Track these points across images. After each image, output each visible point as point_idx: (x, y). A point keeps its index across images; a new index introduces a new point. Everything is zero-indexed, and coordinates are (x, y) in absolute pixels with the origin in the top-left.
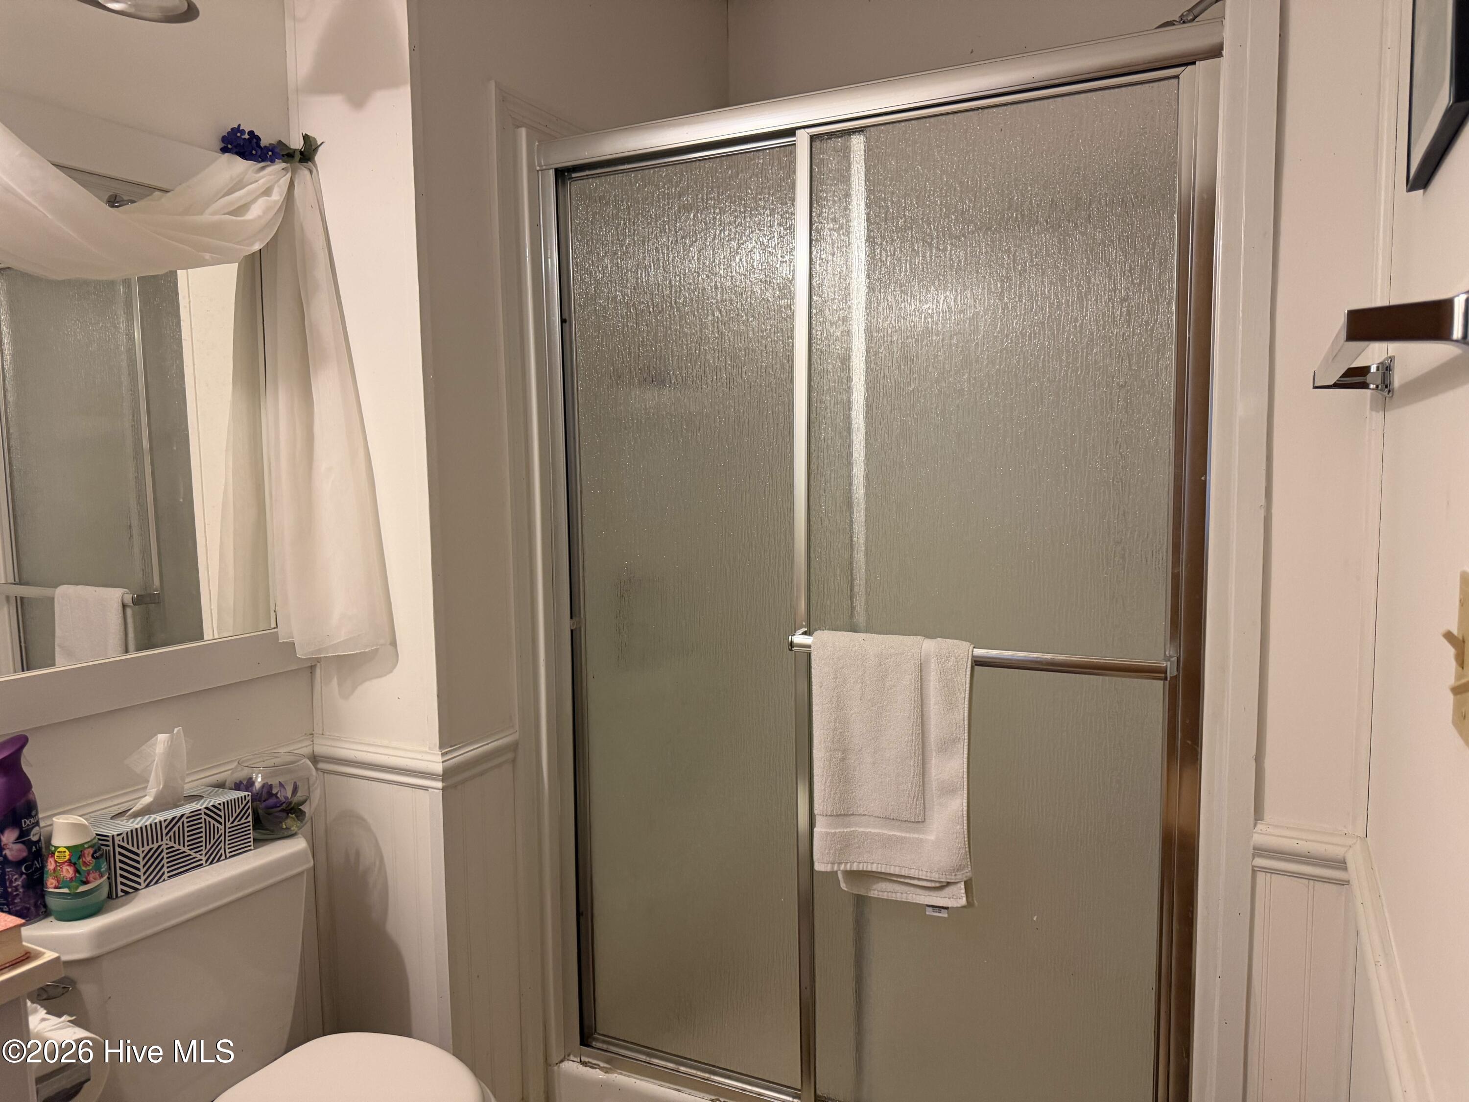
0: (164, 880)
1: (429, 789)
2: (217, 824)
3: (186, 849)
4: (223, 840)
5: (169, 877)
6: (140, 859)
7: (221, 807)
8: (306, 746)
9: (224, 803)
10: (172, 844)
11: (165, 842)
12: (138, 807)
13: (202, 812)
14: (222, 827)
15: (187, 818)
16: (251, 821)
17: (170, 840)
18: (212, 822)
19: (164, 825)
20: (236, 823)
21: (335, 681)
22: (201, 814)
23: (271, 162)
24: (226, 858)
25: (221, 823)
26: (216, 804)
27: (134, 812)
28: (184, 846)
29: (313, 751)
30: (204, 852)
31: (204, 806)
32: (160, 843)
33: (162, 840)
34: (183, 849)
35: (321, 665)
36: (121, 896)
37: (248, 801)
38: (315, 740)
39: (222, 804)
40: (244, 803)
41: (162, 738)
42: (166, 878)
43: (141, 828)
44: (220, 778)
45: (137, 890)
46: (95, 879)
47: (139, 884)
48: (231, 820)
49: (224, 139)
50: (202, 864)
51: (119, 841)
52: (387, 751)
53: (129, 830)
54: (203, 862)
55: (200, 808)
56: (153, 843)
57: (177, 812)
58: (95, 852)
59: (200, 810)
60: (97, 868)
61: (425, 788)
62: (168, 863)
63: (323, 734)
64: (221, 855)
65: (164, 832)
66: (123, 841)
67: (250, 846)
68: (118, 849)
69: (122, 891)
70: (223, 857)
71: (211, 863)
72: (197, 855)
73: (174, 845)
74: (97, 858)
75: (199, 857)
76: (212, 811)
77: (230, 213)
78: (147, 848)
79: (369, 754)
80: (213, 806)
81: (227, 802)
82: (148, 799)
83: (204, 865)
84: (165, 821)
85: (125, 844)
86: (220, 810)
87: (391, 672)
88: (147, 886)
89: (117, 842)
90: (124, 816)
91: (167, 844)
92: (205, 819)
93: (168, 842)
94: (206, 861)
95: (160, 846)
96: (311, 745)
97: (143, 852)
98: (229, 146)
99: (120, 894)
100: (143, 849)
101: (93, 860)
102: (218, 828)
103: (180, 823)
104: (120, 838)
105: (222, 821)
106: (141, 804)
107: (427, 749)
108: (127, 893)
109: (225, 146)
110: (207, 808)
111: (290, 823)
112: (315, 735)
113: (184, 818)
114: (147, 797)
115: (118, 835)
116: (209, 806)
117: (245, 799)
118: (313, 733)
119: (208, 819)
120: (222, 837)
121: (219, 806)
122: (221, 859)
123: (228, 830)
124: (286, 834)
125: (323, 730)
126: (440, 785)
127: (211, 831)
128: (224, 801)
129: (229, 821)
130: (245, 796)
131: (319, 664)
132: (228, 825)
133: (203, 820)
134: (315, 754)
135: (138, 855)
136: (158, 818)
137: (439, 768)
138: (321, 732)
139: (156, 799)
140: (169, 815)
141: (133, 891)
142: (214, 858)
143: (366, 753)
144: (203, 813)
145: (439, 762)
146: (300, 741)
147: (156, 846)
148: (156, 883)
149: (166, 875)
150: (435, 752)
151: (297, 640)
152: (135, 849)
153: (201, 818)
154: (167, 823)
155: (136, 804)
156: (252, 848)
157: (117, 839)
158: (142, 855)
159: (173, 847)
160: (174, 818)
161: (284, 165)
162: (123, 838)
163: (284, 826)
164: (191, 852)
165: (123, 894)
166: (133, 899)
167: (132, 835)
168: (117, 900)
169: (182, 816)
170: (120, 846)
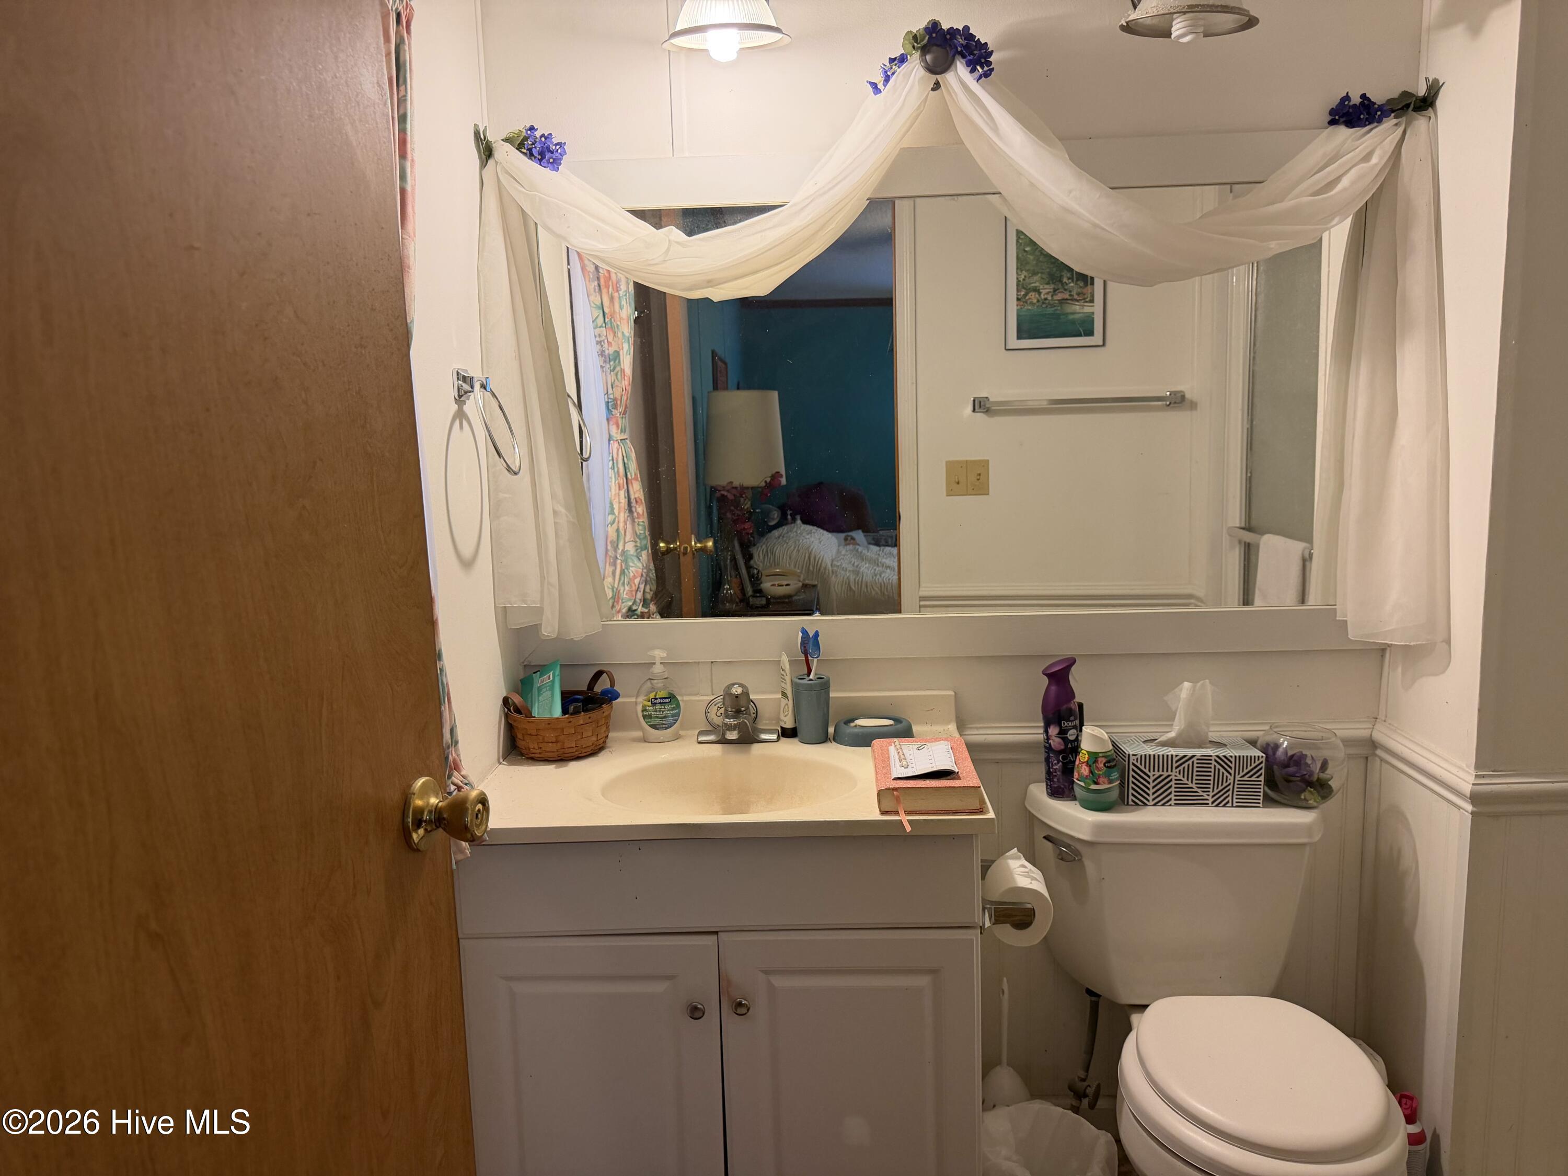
0: (1170, 805)
1: (1461, 810)
2: (1226, 773)
3: (1194, 786)
4: (1231, 789)
5: (1175, 804)
6: (1151, 781)
7: (1233, 760)
8: (1365, 729)
9: (1236, 757)
10: (1180, 777)
11: (1174, 773)
12: (1164, 738)
13: (1213, 758)
14: (1232, 778)
15: (1198, 759)
16: (1263, 781)
17: (1180, 774)
18: (1222, 770)
19: (1175, 759)
20: (1245, 778)
21: (1400, 669)
22: (1211, 760)
23: (1377, 123)
24: (1232, 806)
25: (1230, 774)
26: (1228, 756)
27: (1160, 741)
28: (1192, 782)
29: (1371, 735)
30: (1211, 794)
31: (1216, 754)
32: (1169, 773)
33: (1172, 771)
34: (1191, 785)
35: (1390, 650)
36: (1132, 805)
37: (1262, 763)
38: (1376, 725)
39: (1234, 758)
40: (1257, 762)
41: (1187, 685)
42: (1173, 804)
43: (1154, 756)
44: (1252, 735)
45: (1146, 805)
46: (1104, 783)
47: (1148, 801)
48: (1242, 774)
49: (1332, 112)
50: (1208, 804)
51: (1134, 760)
52: (1433, 758)
53: (1143, 754)
54: (1210, 802)
55: (1212, 754)
56: (1163, 771)
57: (1189, 752)
58: (1109, 762)
59: (1211, 756)
60: (1108, 776)
61: (1459, 808)
62: (1175, 792)
63: (1385, 721)
64: (1228, 802)
65: (1175, 765)
66: (1137, 761)
67: (1259, 803)
68: (1132, 766)
69: (1133, 801)
70: (1230, 804)
71: (1217, 806)
72: (1204, 794)
73: (1182, 779)
74: (1108, 767)
75: (1207, 797)
76: (1223, 761)
77: (1312, 195)
78: (1157, 774)
79: (1413, 753)
80: (1225, 756)
81: (1240, 757)
82: (1172, 734)
83: (1210, 805)
84: (1177, 756)
85: (1138, 764)
86: (1231, 762)
87: (1443, 672)
88: (1155, 805)
89: (1131, 761)
90: (1152, 742)
91: (1176, 776)
92: (1215, 766)
93: (1177, 774)
94: (1213, 803)
95: (1169, 776)
96: (1369, 728)
97: (1154, 775)
98: (1337, 117)
99: (1131, 803)
100: (1154, 773)
101: (1104, 767)
102: (1227, 777)
103: (1190, 762)
104: (1135, 758)
105: (1232, 772)
106: (1166, 737)
107: (1464, 766)
108: (1137, 804)
109: (1332, 119)
110: (1218, 756)
111: (1309, 795)
112: (1378, 720)
113: (1194, 759)
114: (1172, 732)
115: (1133, 755)
116: (1221, 755)
117: (1258, 759)
118: (1378, 717)
119: (1218, 766)
120: (1231, 787)
121: (1230, 758)
122: (1228, 805)
123: (1237, 782)
124: (1300, 804)
125: (1386, 717)
126: (1470, 808)
127: (1219, 779)
128: (1237, 755)
129: (1239, 774)
130: (1259, 757)
131: (1389, 648)
132: (1238, 778)
133: (1212, 766)
134: (1373, 739)
135: (1149, 777)
136: (1172, 751)
137: (1467, 789)
138: (1383, 719)
139: (1179, 735)
140: (1181, 752)
141: (1142, 804)
142: (1220, 801)
143: (1411, 751)
144: (1213, 760)
145: (1470, 784)
146: (1360, 722)
147: (1166, 774)
148: (1163, 805)
149: (1172, 802)
150: (1470, 771)
151: (1350, 619)
152: (1147, 771)
153: (1211, 764)
154: (1178, 758)
155: (1161, 736)
156: (1261, 805)
157: (1132, 758)
158: (1153, 778)
159: (1181, 780)
160: (1185, 756)
161: (1395, 121)
162: (1137, 759)
163: (1303, 797)
164: (1199, 790)
165: (1133, 804)
166: (1142, 809)
167: (1146, 758)
168: (1126, 807)
169: (1193, 756)
170: (1133, 764)
